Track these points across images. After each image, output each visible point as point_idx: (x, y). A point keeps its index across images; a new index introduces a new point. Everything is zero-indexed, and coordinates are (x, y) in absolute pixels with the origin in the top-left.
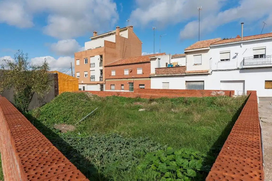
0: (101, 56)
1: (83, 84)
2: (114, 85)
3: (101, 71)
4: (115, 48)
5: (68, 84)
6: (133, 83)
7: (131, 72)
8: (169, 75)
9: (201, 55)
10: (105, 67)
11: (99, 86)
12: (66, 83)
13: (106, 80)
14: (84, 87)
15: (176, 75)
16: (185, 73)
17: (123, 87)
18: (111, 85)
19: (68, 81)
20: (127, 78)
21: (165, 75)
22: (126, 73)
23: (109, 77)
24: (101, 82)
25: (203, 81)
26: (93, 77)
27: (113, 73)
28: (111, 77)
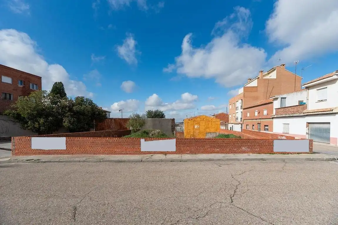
0: (242, 100)
1: (232, 123)
2: (249, 125)
3: (242, 113)
4: (257, 91)
5: (212, 124)
6: (260, 124)
7: (259, 113)
8: (287, 116)
9: (327, 88)
10: (244, 109)
11: (240, 125)
13: (244, 121)
14: (233, 126)
15: (294, 115)
16: (303, 113)
18: (247, 125)
19: (211, 122)
20: (256, 119)
21: (284, 116)
22: (256, 114)
24: (241, 123)
25: (329, 123)
26: (237, 119)
27: (248, 115)
28: (247, 118)
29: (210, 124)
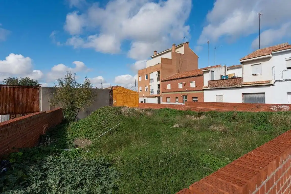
0: (159, 72)
1: (144, 97)
2: (170, 98)
3: (159, 85)
4: (171, 64)
5: (130, 97)
6: (186, 96)
7: (185, 85)
8: (223, 87)
9: (261, 64)
10: (162, 81)
11: (157, 99)
12: (128, 96)
13: (163, 93)
14: (145, 100)
15: (231, 87)
16: (241, 85)
17: (177, 100)
18: (167, 98)
19: (130, 95)
20: (181, 92)
21: (219, 87)
22: (181, 86)
23: (166, 91)
24: (159, 96)
25: (264, 93)
26: (152, 91)
27: (169, 87)
28: (167, 91)
29: (128, 98)
